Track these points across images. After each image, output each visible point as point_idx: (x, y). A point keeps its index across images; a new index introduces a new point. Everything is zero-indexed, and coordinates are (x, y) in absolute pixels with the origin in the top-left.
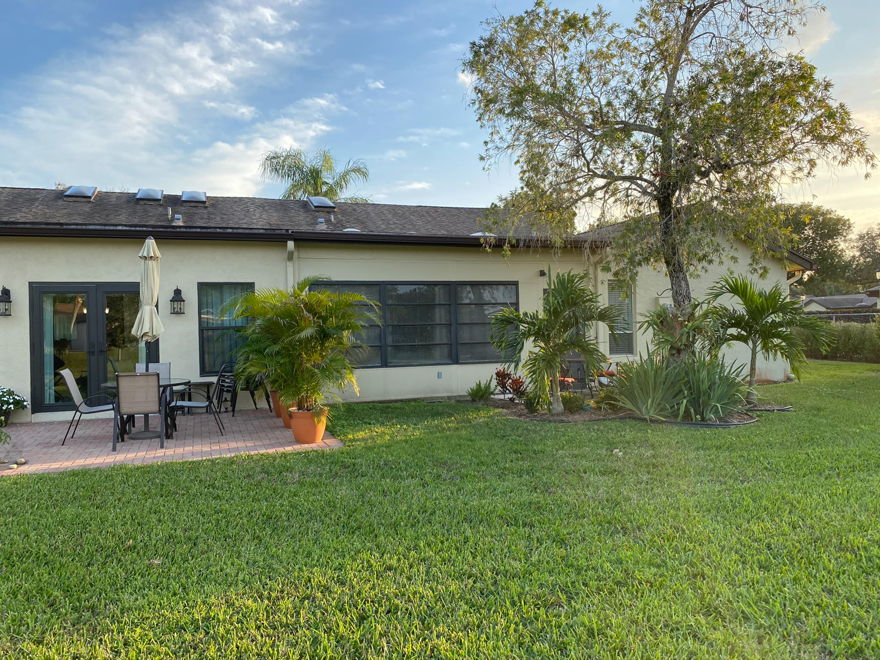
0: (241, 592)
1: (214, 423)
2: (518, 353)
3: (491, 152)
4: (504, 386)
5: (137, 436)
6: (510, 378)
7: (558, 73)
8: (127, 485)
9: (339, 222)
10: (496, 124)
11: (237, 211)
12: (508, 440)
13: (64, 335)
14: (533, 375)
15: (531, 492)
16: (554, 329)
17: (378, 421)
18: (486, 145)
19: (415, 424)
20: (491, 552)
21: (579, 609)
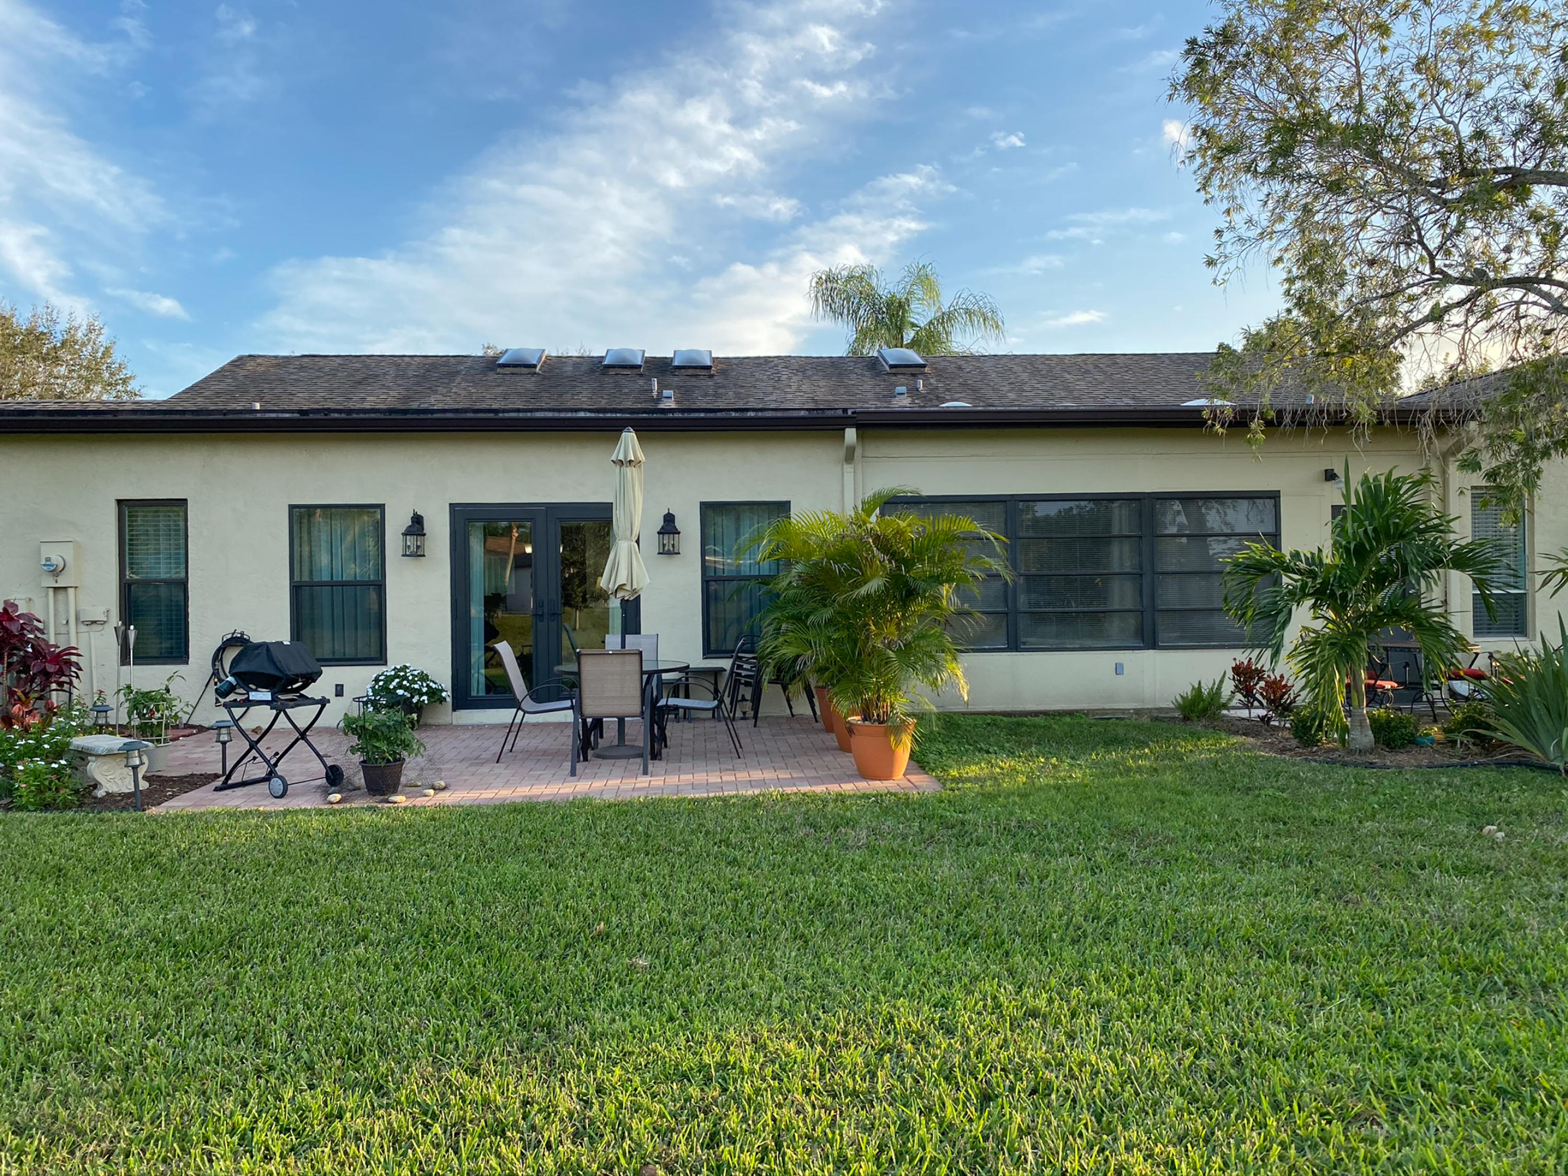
0: (776, 1026)
1: (725, 737)
2: (1279, 630)
3: (1229, 249)
4: (1248, 693)
5: (607, 753)
6: (1261, 679)
7: (1366, 82)
8: (593, 833)
9: (933, 390)
10: (1237, 193)
11: (762, 381)
12: (1259, 796)
13: (496, 588)
14: (1310, 673)
15: (1308, 897)
16: (1355, 584)
17: (1002, 748)
18: (1221, 236)
19: (1073, 758)
20: (1227, 1004)
21: (1414, 1134)
